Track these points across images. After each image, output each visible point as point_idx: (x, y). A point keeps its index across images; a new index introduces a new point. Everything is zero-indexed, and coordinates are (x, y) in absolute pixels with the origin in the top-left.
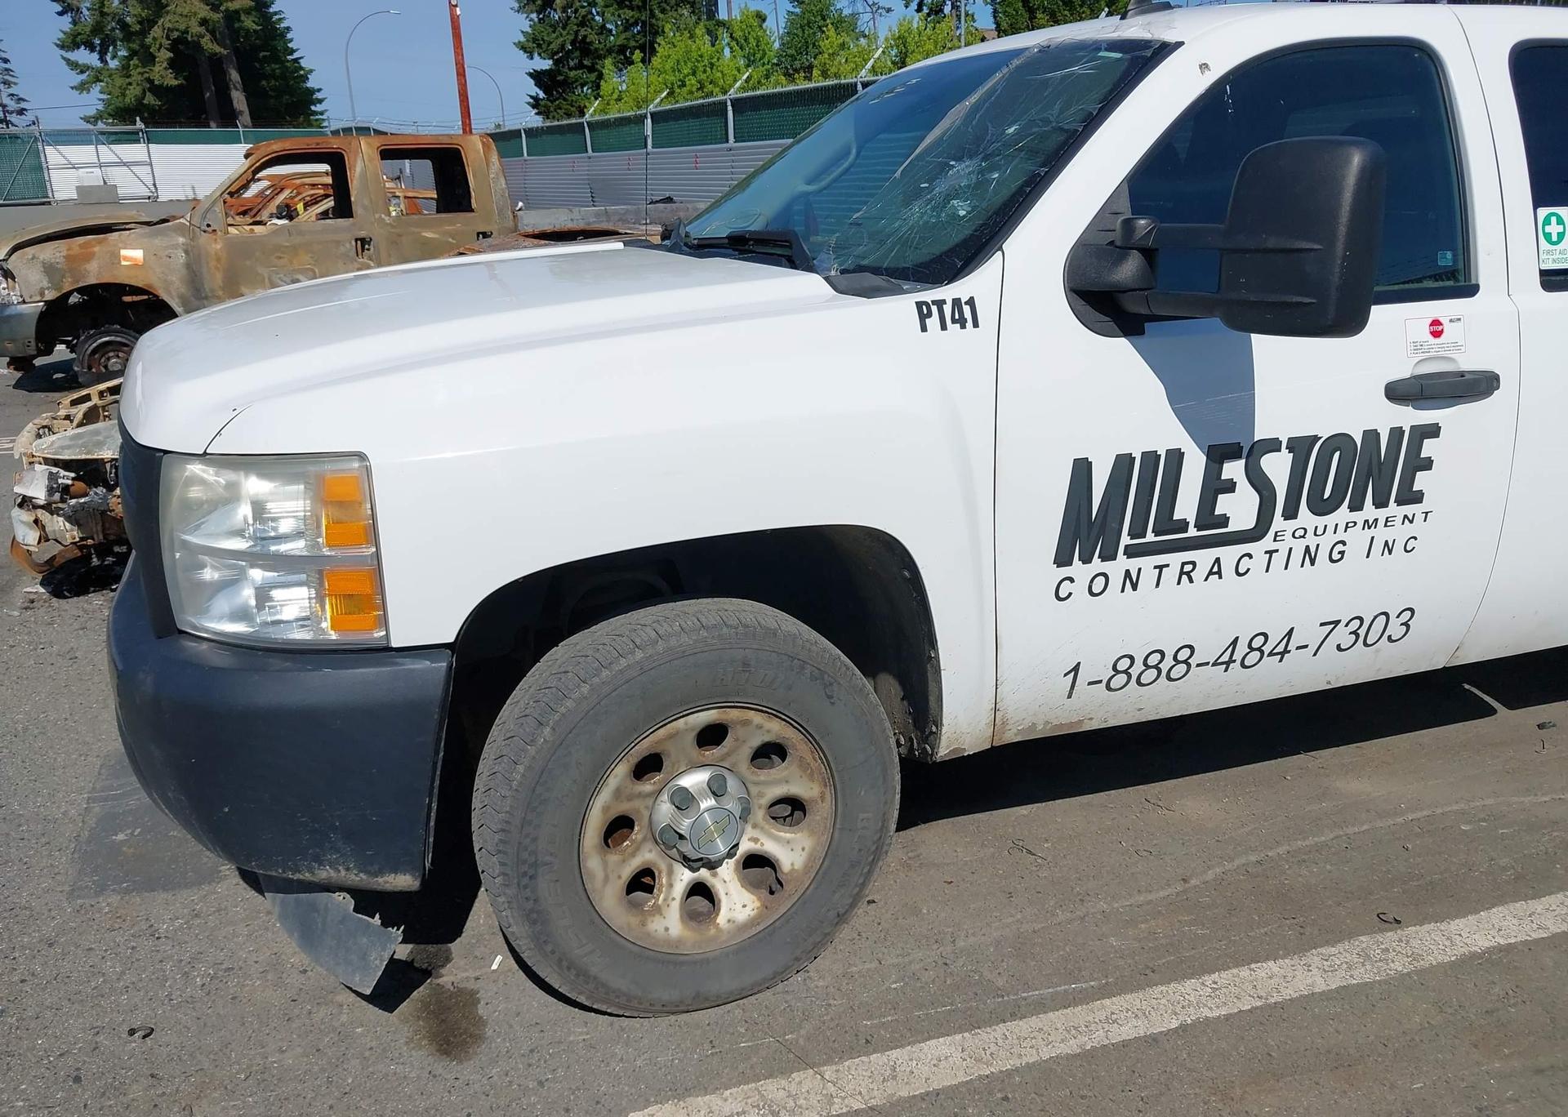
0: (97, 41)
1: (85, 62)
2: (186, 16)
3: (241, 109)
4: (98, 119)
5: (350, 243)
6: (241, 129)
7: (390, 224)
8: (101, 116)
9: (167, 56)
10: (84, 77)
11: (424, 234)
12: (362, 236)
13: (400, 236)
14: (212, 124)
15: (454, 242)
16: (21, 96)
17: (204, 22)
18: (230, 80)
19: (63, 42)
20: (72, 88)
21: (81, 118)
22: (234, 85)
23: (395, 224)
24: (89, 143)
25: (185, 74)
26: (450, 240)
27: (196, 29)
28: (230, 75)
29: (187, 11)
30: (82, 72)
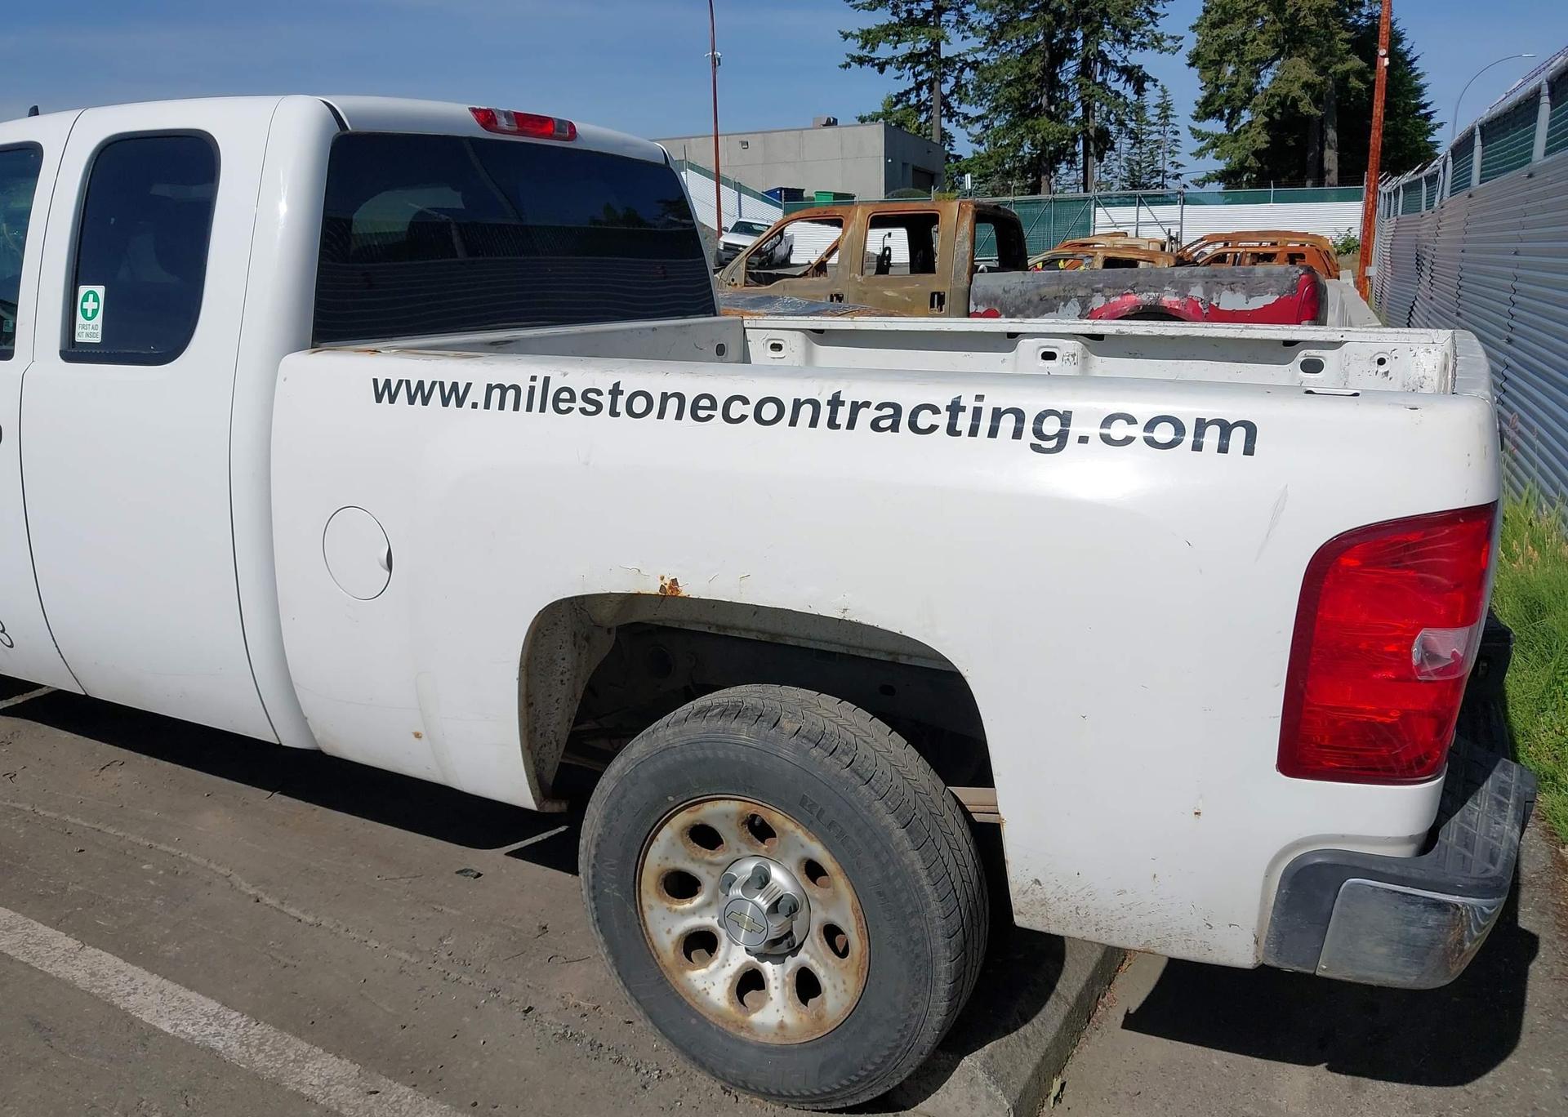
0: (1227, 111)
1: (1207, 131)
2: (1291, 81)
3: (1330, 168)
4: (1205, 181)
5: (826, 298)
6: (1272, 190)
7: (860, 282)
8: (1209, 179)
9: (1263, 121)
10: (1203, 144)
11: (885, 293)
12: (837, 292)
13: (866, 293)
14: (1309, 183)
15: (910, 300)
16: (1180, 163)
17: (1307, 86)
18: (1326, 140)
19: (1198, 114)
20: (1191, 154)
21: (1191, 182)
22: (1329, 144)
23: (864, 283)
24: (1132, 204)
25: (1296, 136)
26: (907, 298)
27: (1297, 91)
28: (1327, 135)
29: (1292, 76)
30: (1203, 140)
